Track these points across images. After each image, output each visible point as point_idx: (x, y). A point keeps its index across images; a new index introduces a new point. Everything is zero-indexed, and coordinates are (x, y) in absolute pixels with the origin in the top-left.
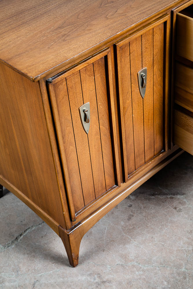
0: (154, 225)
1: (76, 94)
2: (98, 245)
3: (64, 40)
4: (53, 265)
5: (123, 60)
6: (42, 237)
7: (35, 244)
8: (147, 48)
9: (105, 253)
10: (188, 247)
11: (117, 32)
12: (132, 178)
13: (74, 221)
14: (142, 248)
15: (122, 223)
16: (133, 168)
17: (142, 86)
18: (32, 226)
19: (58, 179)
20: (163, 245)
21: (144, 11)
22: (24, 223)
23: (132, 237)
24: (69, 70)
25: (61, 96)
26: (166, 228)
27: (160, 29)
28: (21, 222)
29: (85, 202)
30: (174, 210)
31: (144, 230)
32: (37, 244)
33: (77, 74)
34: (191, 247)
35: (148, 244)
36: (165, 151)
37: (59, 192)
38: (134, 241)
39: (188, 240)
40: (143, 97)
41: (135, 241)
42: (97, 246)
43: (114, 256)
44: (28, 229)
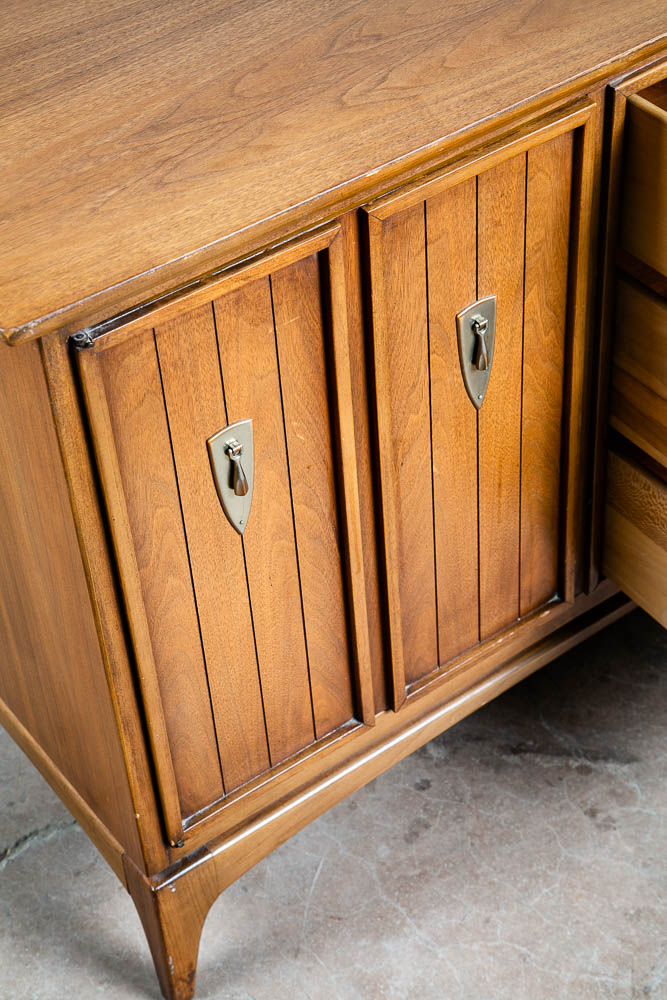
0: (502, 871)
1: (196, 389)
2: (278, 930)
3: (160, 184)
4: (101, 988)
5: (396, 267)
6: (77, 874)
7: (47, 899)
8: (497, 224)
9: (298, 963)
10: (617, 974)
11: (369, 169)
12: (421, 694)
13: (176, 846)
14: (443, 960)
15: (383, 851)
16: (431, 658)
17: (475, 360)
18: (48, 827)
19: (114, 695)
20: (524, 957)
21: (489, 87)
22: (20, 809)
23: (411, 910)
24: (164, 301)
25: (131, 396)
26: (545, 890)
27: (555, 154)
28: (11, 804)
29: (227, 779)
30: (586, 818)
31: (462, 886)
32: (54, 898)
33: (199, 315)
34: (630, 975)
35: (467, 946)
36: (562, 598)
37: (120, 739)
38: (415, 928)
39: (620, 946)
40: (479, 405)
41: (419, 927)
42: (275, 934)
43: (333, 978)
44: (31, 834)
